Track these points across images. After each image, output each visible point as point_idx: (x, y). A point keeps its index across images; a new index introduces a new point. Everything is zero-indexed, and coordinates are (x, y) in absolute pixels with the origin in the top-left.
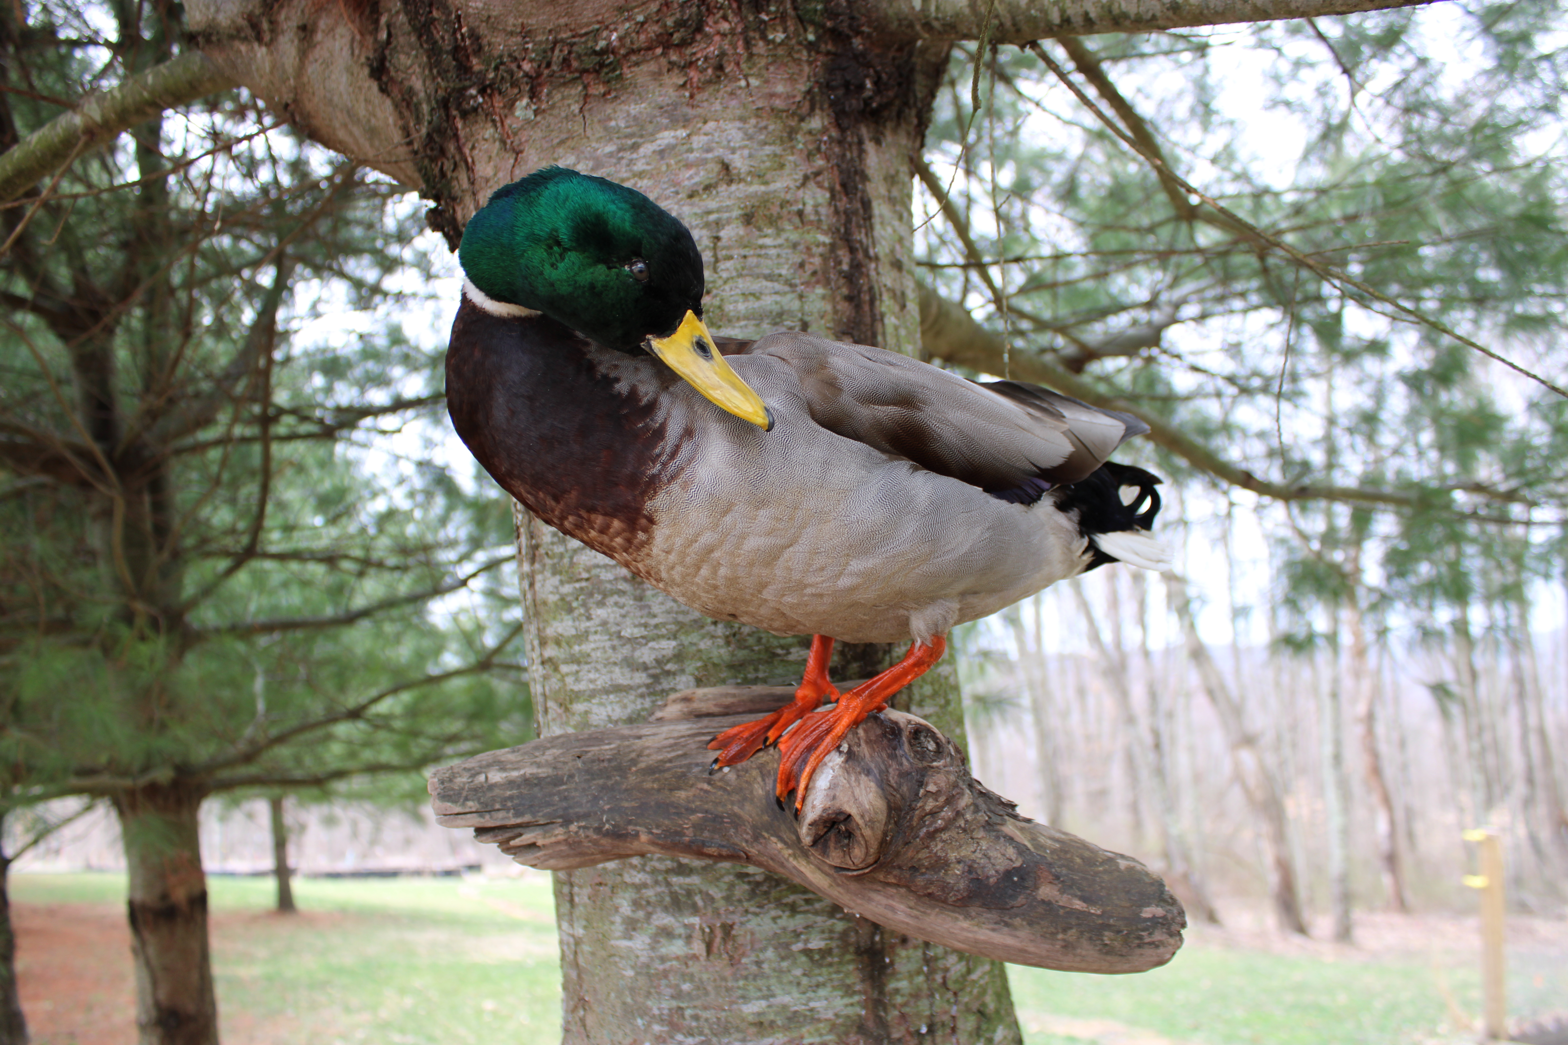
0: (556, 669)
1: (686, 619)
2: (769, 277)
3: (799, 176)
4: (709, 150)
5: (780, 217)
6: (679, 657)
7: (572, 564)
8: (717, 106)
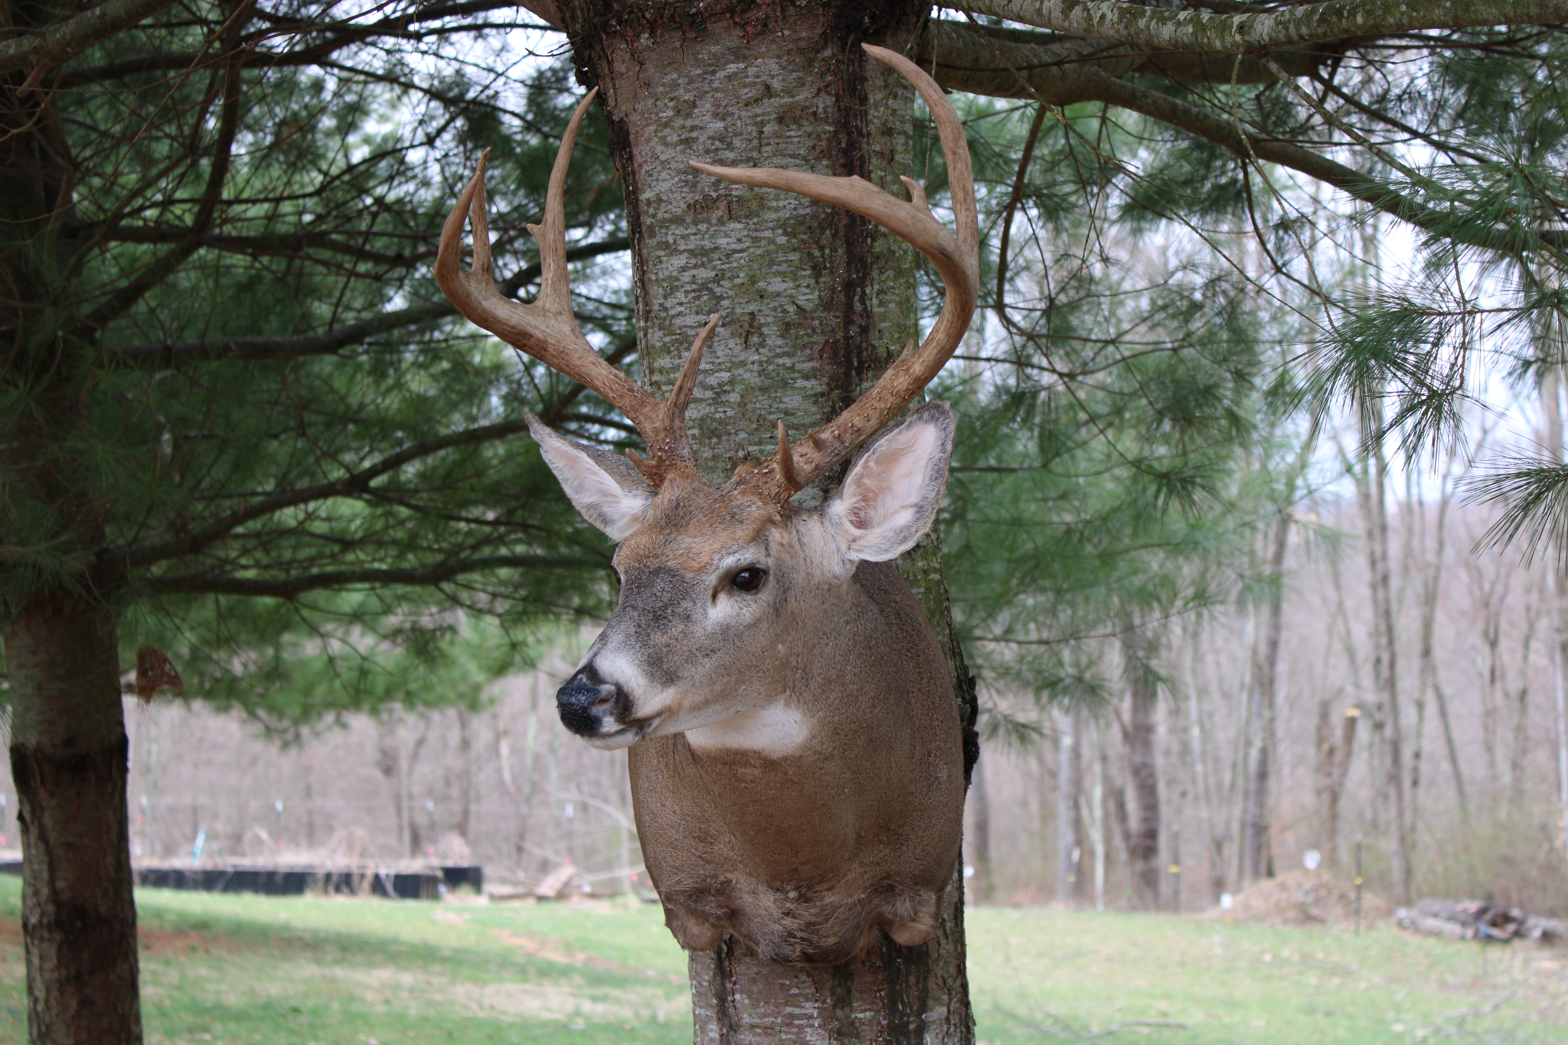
0: (659, 388)
1: (737, 360)
2: (792, 156)
3: (814, 89)
4: (758, 77)
5: (801, 117)
6: (732, 382)
7: (671, 324)
8: (764, 49)
